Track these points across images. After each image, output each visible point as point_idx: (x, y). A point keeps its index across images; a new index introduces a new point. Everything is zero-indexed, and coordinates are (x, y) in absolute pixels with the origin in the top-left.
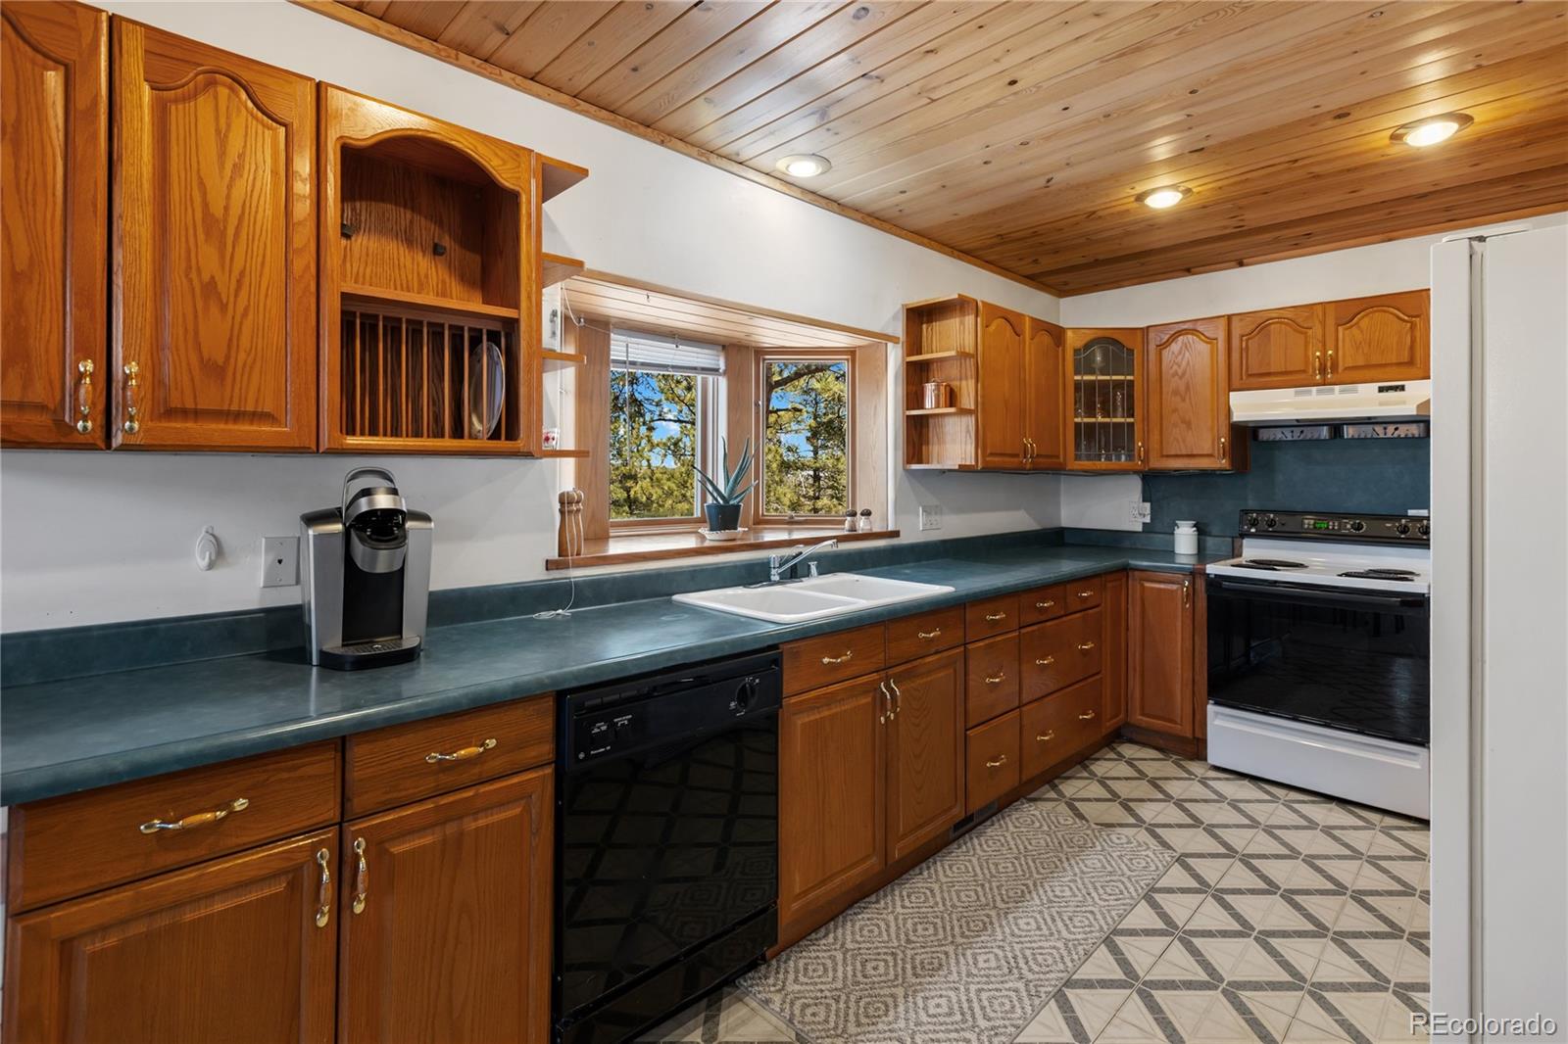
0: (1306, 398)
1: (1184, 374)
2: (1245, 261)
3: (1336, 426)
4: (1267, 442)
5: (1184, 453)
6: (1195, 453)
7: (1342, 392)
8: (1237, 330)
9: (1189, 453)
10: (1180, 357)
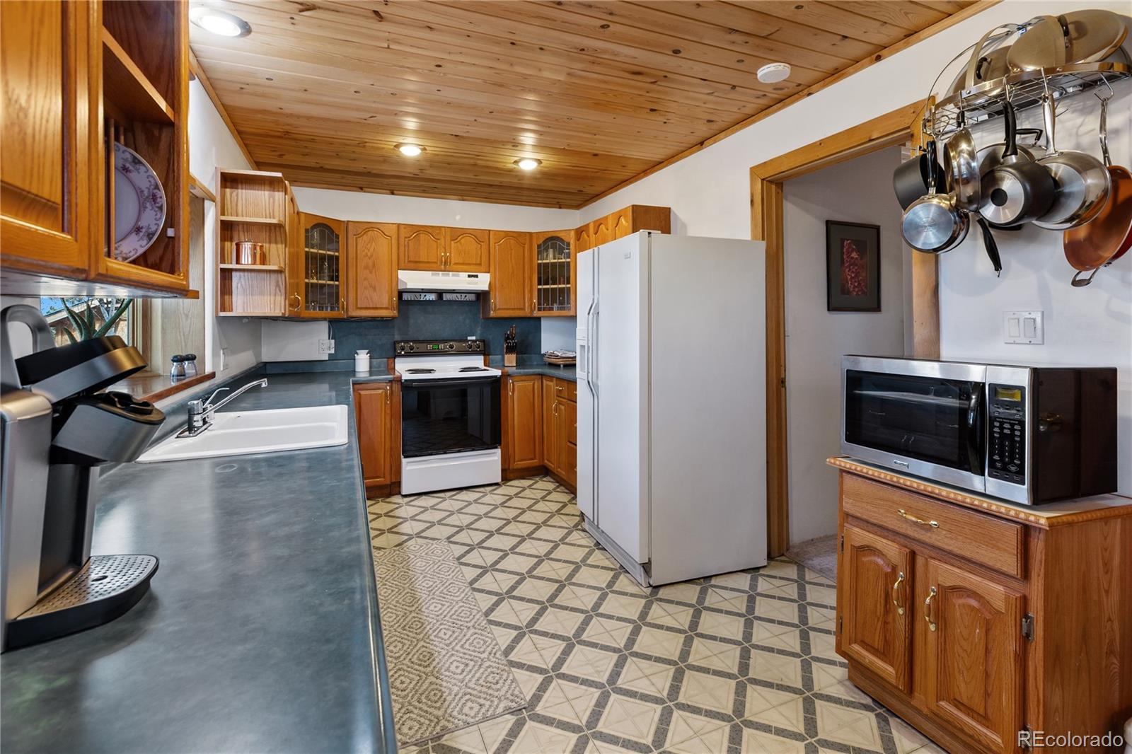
0: (447, 278)
1: (372, 256)
2: (395, 192)
3: (440, 293)
4: (408, 301)
5: (371, 306)
6: (378, 306)
7: (453, 275)
8: (403, 233)
9: (374, 306)
10: (369, 245)
